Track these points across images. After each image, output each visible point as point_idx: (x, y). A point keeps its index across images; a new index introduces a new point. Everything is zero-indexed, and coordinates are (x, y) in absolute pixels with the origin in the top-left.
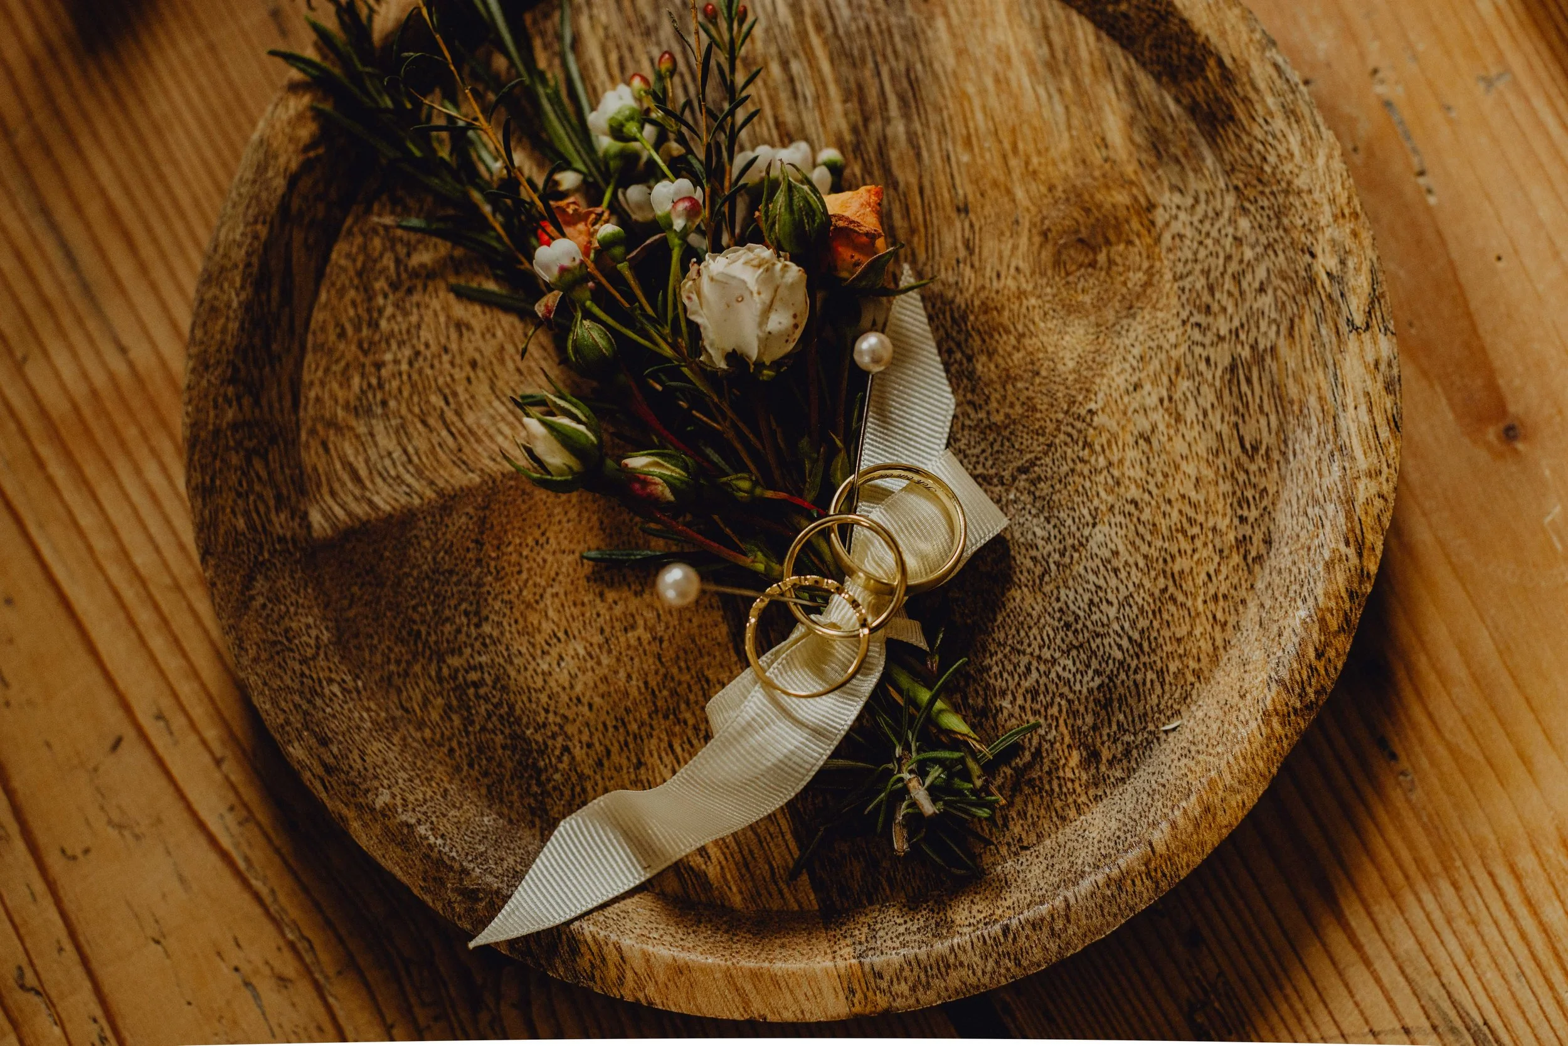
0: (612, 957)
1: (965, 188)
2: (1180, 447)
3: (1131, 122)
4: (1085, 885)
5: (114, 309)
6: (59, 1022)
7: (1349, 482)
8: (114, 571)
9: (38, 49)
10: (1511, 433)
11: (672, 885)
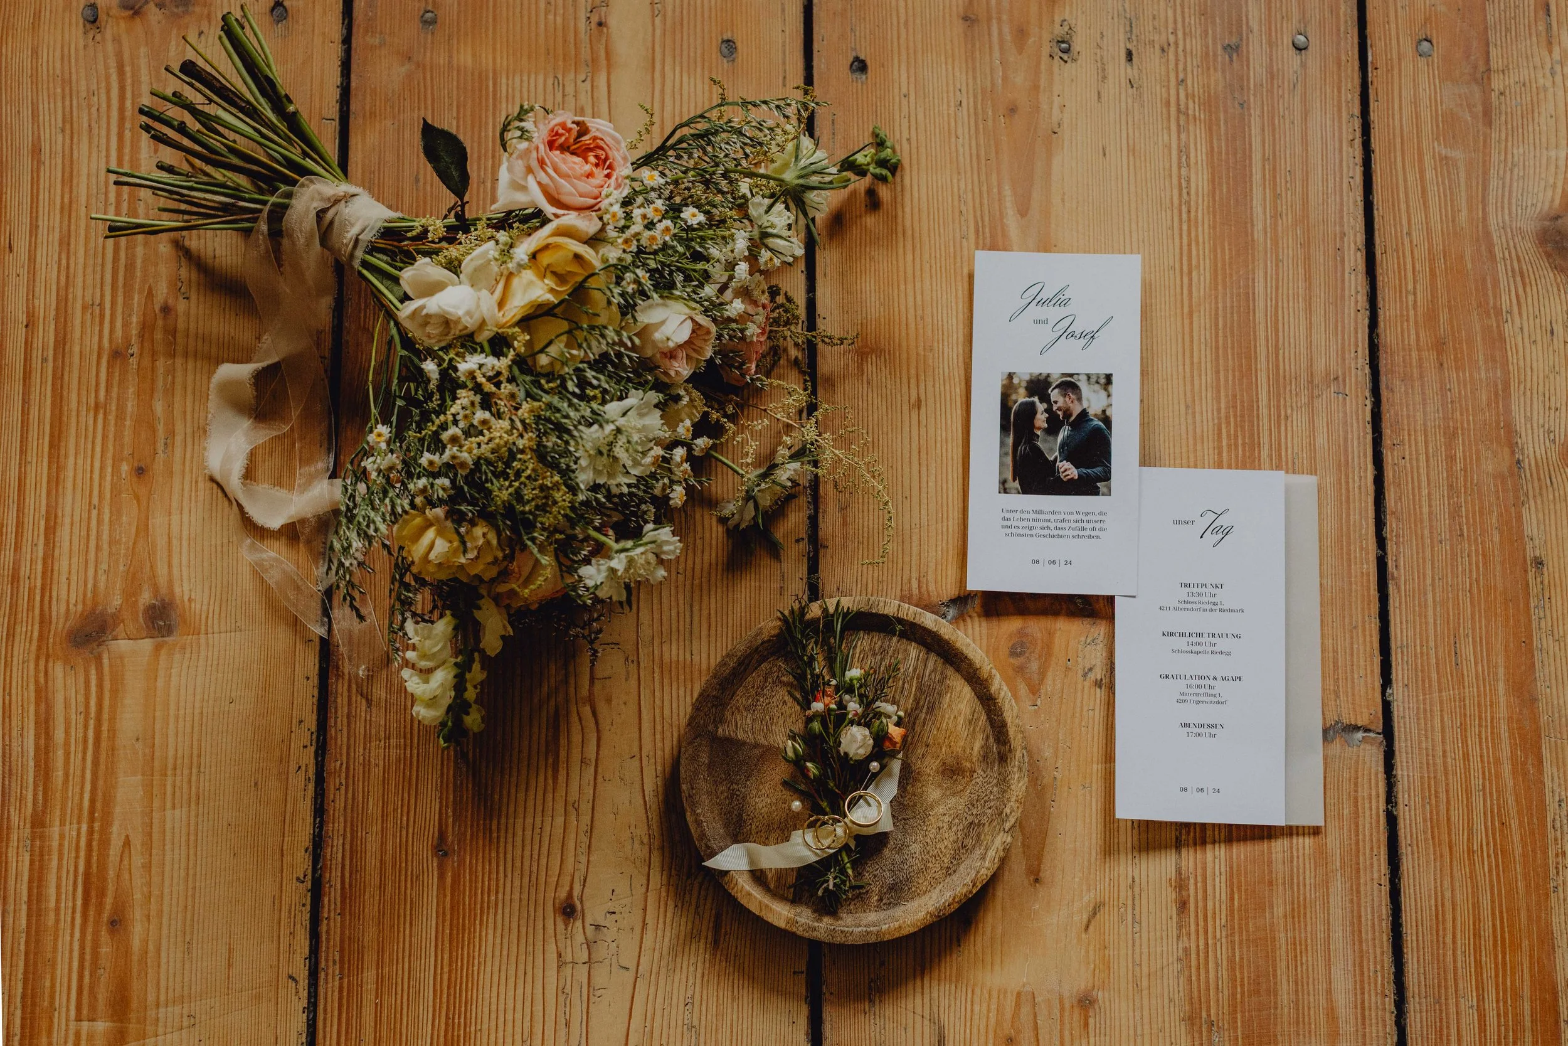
0: (734, 881)
1: (931, 741)
2: (947, 835)
3: (982, 747)
4: (860, 929)
5: (695, 643)
6: (577, 821)
7: (981, 867)
8: (657, 711)
9: (714, 561)
10: (1037, 880)
11: (758, 874)
